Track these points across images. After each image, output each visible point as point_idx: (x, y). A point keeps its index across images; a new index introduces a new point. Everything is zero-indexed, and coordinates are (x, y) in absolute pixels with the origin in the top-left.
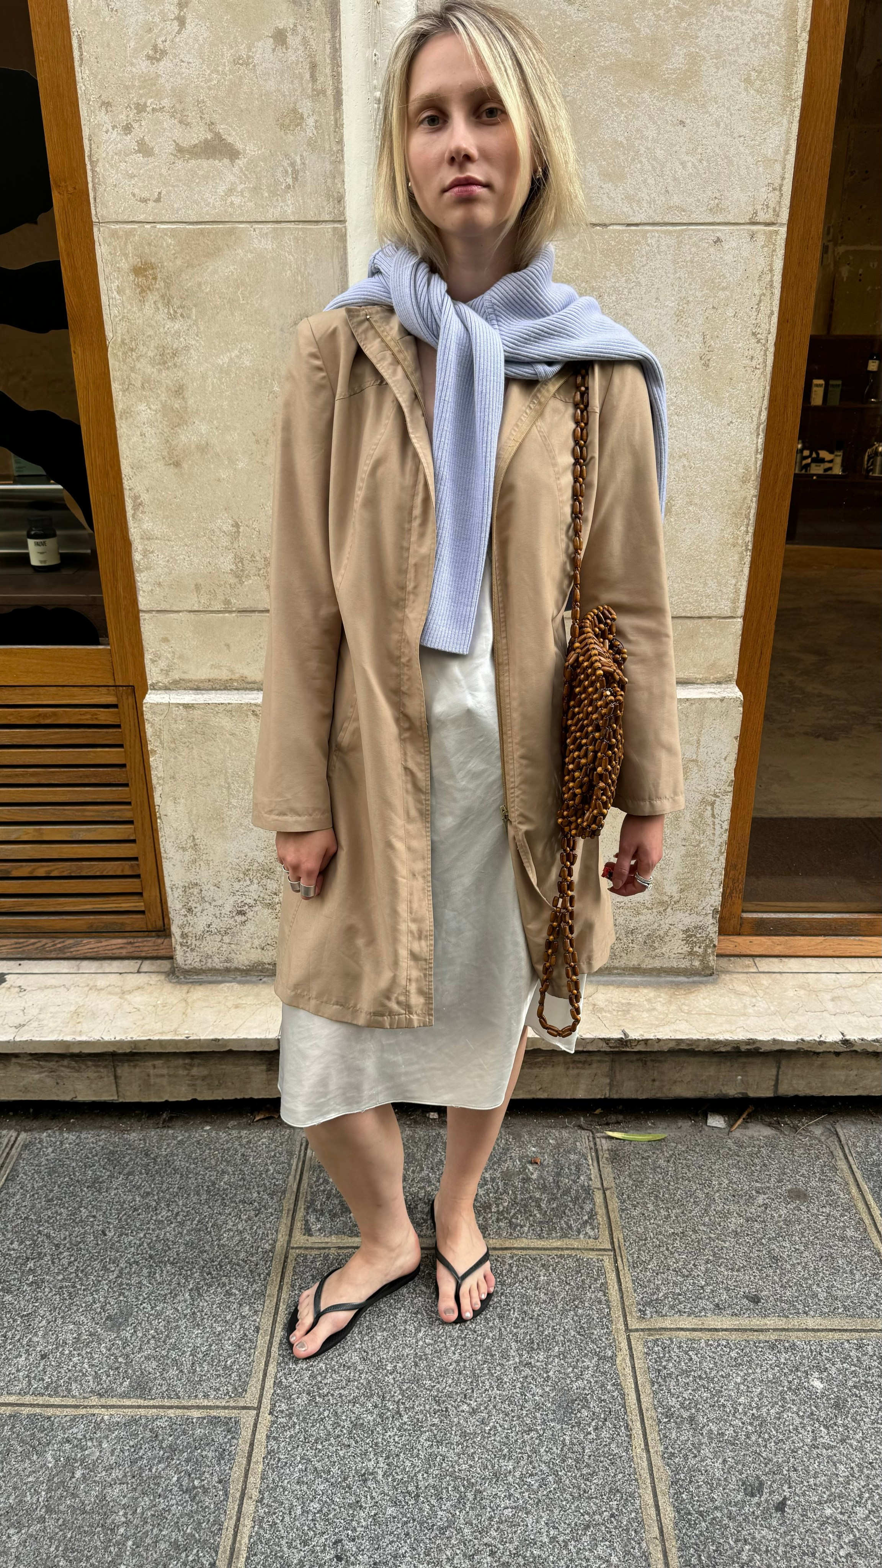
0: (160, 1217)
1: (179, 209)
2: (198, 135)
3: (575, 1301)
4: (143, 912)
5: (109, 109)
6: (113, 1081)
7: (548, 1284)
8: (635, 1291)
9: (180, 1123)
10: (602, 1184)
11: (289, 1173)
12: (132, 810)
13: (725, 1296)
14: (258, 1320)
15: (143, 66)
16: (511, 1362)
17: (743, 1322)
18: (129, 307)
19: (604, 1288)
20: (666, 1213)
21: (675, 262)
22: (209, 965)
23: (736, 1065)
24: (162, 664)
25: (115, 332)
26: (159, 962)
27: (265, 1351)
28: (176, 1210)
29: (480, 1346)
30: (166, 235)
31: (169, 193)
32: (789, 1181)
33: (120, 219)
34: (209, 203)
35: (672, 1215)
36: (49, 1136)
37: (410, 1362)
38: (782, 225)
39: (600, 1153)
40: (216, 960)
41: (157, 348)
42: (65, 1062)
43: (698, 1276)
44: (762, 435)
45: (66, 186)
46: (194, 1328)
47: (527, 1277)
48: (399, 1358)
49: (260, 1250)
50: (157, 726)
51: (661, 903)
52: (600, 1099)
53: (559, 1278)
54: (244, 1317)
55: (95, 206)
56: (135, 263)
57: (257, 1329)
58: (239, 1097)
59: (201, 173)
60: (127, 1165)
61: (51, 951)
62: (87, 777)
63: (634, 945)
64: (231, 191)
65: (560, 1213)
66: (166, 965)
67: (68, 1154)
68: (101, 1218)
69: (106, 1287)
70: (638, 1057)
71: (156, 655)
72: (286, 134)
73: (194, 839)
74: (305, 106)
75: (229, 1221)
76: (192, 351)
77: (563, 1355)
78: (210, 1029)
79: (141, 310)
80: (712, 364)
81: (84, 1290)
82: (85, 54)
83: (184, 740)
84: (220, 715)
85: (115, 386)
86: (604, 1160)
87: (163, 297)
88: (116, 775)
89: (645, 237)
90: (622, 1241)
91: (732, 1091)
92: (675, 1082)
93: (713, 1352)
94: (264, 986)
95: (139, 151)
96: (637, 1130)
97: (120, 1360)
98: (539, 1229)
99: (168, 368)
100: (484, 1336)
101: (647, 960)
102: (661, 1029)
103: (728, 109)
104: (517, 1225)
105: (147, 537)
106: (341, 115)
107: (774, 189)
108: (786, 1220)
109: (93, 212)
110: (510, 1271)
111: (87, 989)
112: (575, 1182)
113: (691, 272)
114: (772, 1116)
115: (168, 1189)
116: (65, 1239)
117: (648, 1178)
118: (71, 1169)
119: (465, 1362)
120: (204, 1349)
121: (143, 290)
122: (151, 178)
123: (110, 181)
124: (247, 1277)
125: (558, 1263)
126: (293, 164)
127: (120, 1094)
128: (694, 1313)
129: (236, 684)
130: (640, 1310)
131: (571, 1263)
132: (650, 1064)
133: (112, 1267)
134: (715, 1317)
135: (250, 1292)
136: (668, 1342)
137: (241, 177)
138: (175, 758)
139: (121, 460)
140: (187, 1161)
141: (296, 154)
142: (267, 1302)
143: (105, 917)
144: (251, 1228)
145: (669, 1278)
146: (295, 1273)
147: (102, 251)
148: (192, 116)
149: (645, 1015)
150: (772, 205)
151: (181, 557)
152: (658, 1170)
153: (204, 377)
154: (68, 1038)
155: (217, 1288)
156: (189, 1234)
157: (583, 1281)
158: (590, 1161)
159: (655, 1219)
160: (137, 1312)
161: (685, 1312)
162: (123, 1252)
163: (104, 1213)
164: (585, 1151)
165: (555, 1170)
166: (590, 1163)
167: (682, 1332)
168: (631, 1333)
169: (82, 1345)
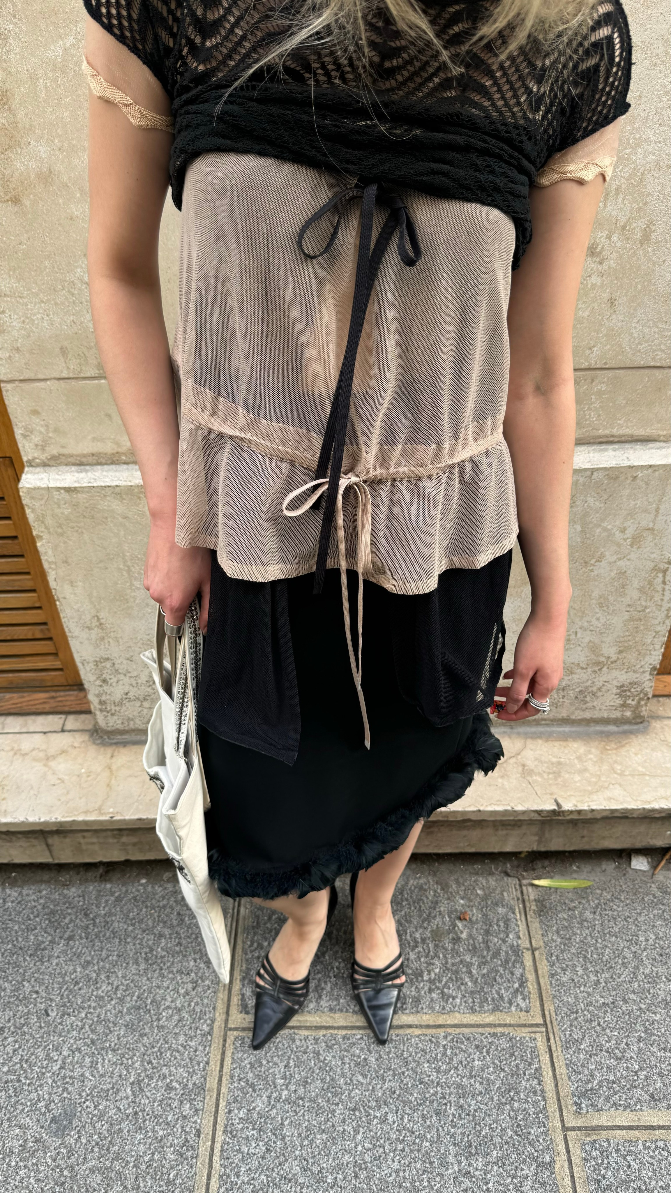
0: (100, 992)
3: (510, 1092)
4: (60, 670)
6: (46, 848)
7: (483, 1071)
8: (570, 1078)
9: (116, 878)
10: (531, 943)
12: (32, 579)
13: (659, 1085)
14: (199, 1121)
16: (450, 1171)
19: (538, 1074)
20: (595, 978)
22: (131, 727)
23: (667, 824)
24: (36, 439)
26: (79, 718)
27: (207, 1161)
28: (115, 984)
29: (419, 1151)
35: (602, 981)
37: (350, 1172)
39: (527, 904)
43: (631, 1058)
46: (136, 1132)
47: (461, 1062)
48: (340, 1167)
49: (199, 1032)
50: (39, 511)
52: (527, 852)
53: (494, 1063)
54: (185, 1117)
57: (198, 1133)
60: (68, 928)
63: (565, 700)
65: (490, 980)
66: (87, 721)
67: (10, 915)
68: (44, 994)
69: (50, 1081)
71: (26, 428)
73: (98, 619)
75: (168, 997)
77: (501, 1162)
78: (134, 807)
81: (29, 1085)
83: (71, 524)
86: (531, 912)
90: (553, 1014)
92: (604, 838)
93: (652, 1157)
96: (562, 875)
97: (66, 1173)
98: (471, 1000)
100: (422, 1137)
101: (577, 712)
102: (595, 799)
104: (449, 996)
110: (444, 1054)
111: (11, 754)
112: (504, 941)
115: (108, 956)
116: (9, 1020)
117: (575, 934)
118: (13, 933)
119: (404, 1171)
120: (147, 1159)
124: (187, 1064)
125: (491, 1043)
127: (55, 857)
128: (629, 1106)
130: (575, 1103)
131: (504, 1043)
132: (580, 827)
133: (54, 1055)
134: (651, 1111)
135: (190, 1086)
136: (605, 1144)
138: (65, 542)
140: (125, 922)
142: (208, 1098)
143: (24, 675)
144: (189, 1005)
145: (603, 1061)
146: (234, 1061)
149: (577, 778)
151: (39, 316)
152: (585, 924)
153: (33, 77)
155: (157, 1081)
156: (129, 1013)
157: (517, 1066)
158: (518, 915)
159: (585, 986)
160: (80, 1112)
161: (620, 1105)
162: (66, 1036)
163: (47, 987)
164: (512, 902)
165: (484, 927)
166: (518, 917)
167: (619, 1132)
168: (568, 1133)
169: (28, 1155)
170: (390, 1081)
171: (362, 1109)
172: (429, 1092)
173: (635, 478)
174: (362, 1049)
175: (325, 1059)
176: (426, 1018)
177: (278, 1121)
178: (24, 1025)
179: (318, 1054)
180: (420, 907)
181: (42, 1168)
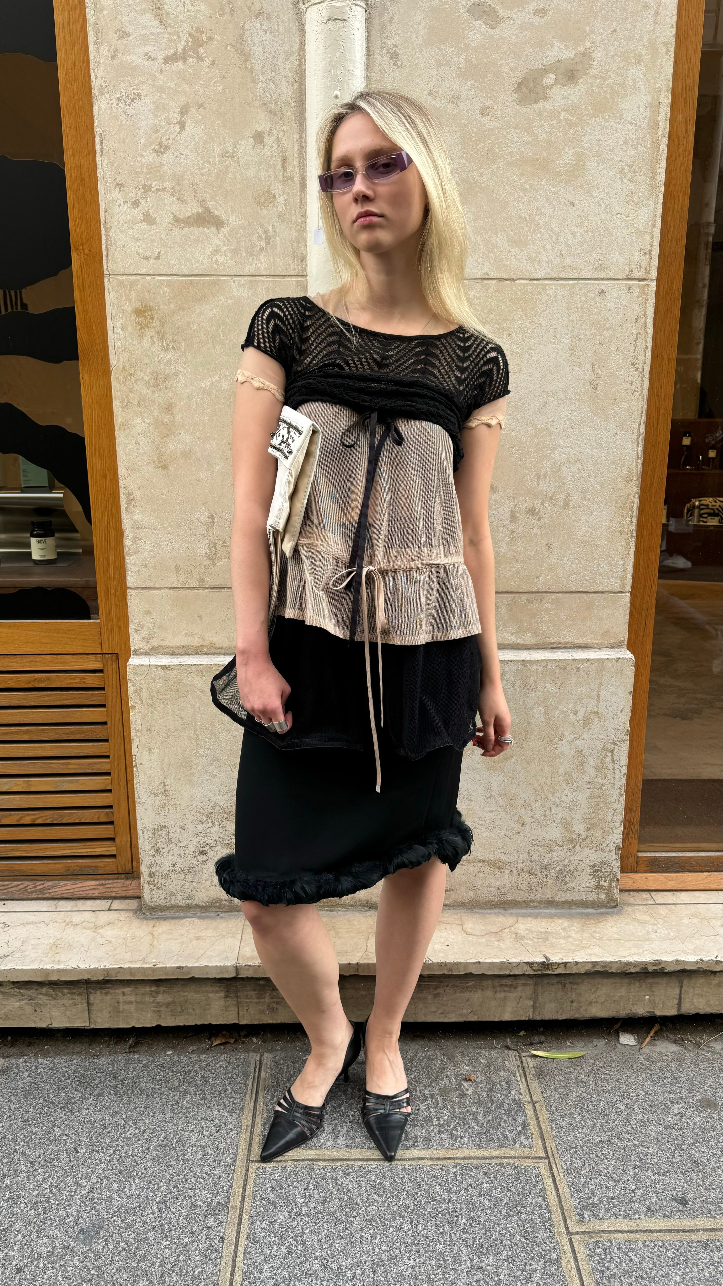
0: (128, 1134)
1: (174, 265)
2: (192, 209)
3: (517, 1207)
4: (114, 856)
5: (122, 189)
6: (86, 1008)
7: (491, 1191)
8: (572, 1196)
9: (145, 1048)
10: (531, 1098)
11: (246, 1092)
12: (110, 762)
13: (655, 1199)
14: (223, 1230)
15: (150, 157)
16: (463, 1267)
17: (675, 1223)
18: (130, 341)
19: (543, 1194)
20: (592, 1123)
21: (568, 308)
22: (173, 902)
23: (644, 986)
24: (144, 633)
25: (117, 360)
26: (127, 901)
27: (231, 1260)
28: (142, 1128)
29: (433, 1251)
30: (163, 284)
31: (166, 252)
32: (698, 1092)
33: (126, 272)
34: (199, 261)
35: (598, 1124)
36: (25, 1062)
37: (368, 1269)
38: (652, 280)
39: (527, 1070)
40: (179, 897)
41: (152, 374)
42: (44, 990)
43: (628, 1180)
44: (641, 444)
45: (83, 249)
46: (162, 1239)
47: (471, 1185)
48: (358, 1265)
49: (222, 1163)
50: (138, 686)
51: (571, 841)
52: (525, 1021)
54: (209, 1228)
55: (107, 263)
56: (137, 306)
57: (222, 1240)
58: (198, 1023)
59: (193, 238)
61: (32, 892)
62: (72, 733)
63: (548, 880)
64: (216, 251)
65: (496, 1124)
66: (133, 904)
67: (42, 1077)
68: (74, 1136)
69: (78, 1202)
70: (558, 979)
71: (139, 625)
72: (261, 209)
73: (164, 785)
74: (277, 189)
75: (193, 1138)
76: (180, 376)
77: (511, 1259)
78: (175, 958)
79: (140, 343)
80: (599, 387)
81: (58, 1205)
82: (105, 148)
83: (160, 697)
84: (192, 675)
85: (116, 404)
86: (531, 1076)
87: (158, 333)
88: (98, 732)
89: (544, 289)
90: (554, 1149)
91: (641, 1010)
92: (591, 1003)
93: (651, 1253)
94: (221, 920)
95: (144, 221)
96: (558, 1049)
97: (93, 1272)
98: (478, 1139)
99: (160, 390)
100: (437, 1242)
101: (560, 893)
102: (578, 953)
103: (608, 193)
104: (457, 1137)
105: (137, 527)
106: (305, 194)
107: (645, 253)
108: (700, 1127)
109: (105, 267)
110: (455, 1179)
111: (64, 924)
112: (506, 1096)
113: (582, 316)
114: (675, 1034)
115: (135, 1108)
116: (40, 1156)
117: (572, 1091)
118: (45, 1091)
119: (420, 1267)
120: (172, 1260)
121: (142, 327)
122: (153, 241)
123: (120, 243)
124: (211, 1187)
125: (498, 1171)
126: (266, 232)
127: (92, 1020)
128: (628, 1215)
129: (206, 650)
130: (578, 1214)
131: (510, 1171)
132: (568, 986)
133: (84, 1182)
134: (649, 1219)
135: (214, 1204)
136: (608, 1244)
137: (224, 241)
138: (152, 713)
139: (119, 463)
140: (152, 1083)
141: (269, 224)
142: (231, 1213)
143: (81, 861)
144: (213, 1144)
145: (602, 1182)
146: (255, 1185)
147: (110, 297)
148: (188, 195)
149: (562, 941)
150: (644, 265)
151: (165, 543)
152: (581, 1084)
153: (190, 397)
154: (48, 967)
155: (183, 1200)
156: (155, 1149)
157: (523, 1187)
158: (519, 1077)
159: (583, 1128)
160: (108, 1225)
161: (620, 1215)
162: (93, 1168)
163: (76, 1131)
164: (513, 1068)
165: (488, 1086)
166: (519, 1079)
167: (619, 1234)
168: (573, 1237)
169: (56, 1258)
170: (404, 1199)
171: (378, 1220)
172: (441, 1207)
173: (578, 669)
174: (377, 1176)
175: (342, 1183)
176: (436, 1153)
177: (298, 1230)
178: (54, 1160)
179: (336, 1179)
180: (429, 1072)
181: (70, 1268)
